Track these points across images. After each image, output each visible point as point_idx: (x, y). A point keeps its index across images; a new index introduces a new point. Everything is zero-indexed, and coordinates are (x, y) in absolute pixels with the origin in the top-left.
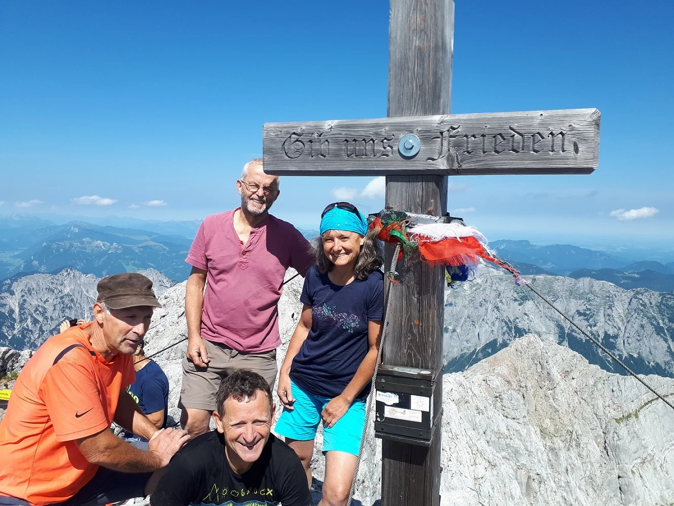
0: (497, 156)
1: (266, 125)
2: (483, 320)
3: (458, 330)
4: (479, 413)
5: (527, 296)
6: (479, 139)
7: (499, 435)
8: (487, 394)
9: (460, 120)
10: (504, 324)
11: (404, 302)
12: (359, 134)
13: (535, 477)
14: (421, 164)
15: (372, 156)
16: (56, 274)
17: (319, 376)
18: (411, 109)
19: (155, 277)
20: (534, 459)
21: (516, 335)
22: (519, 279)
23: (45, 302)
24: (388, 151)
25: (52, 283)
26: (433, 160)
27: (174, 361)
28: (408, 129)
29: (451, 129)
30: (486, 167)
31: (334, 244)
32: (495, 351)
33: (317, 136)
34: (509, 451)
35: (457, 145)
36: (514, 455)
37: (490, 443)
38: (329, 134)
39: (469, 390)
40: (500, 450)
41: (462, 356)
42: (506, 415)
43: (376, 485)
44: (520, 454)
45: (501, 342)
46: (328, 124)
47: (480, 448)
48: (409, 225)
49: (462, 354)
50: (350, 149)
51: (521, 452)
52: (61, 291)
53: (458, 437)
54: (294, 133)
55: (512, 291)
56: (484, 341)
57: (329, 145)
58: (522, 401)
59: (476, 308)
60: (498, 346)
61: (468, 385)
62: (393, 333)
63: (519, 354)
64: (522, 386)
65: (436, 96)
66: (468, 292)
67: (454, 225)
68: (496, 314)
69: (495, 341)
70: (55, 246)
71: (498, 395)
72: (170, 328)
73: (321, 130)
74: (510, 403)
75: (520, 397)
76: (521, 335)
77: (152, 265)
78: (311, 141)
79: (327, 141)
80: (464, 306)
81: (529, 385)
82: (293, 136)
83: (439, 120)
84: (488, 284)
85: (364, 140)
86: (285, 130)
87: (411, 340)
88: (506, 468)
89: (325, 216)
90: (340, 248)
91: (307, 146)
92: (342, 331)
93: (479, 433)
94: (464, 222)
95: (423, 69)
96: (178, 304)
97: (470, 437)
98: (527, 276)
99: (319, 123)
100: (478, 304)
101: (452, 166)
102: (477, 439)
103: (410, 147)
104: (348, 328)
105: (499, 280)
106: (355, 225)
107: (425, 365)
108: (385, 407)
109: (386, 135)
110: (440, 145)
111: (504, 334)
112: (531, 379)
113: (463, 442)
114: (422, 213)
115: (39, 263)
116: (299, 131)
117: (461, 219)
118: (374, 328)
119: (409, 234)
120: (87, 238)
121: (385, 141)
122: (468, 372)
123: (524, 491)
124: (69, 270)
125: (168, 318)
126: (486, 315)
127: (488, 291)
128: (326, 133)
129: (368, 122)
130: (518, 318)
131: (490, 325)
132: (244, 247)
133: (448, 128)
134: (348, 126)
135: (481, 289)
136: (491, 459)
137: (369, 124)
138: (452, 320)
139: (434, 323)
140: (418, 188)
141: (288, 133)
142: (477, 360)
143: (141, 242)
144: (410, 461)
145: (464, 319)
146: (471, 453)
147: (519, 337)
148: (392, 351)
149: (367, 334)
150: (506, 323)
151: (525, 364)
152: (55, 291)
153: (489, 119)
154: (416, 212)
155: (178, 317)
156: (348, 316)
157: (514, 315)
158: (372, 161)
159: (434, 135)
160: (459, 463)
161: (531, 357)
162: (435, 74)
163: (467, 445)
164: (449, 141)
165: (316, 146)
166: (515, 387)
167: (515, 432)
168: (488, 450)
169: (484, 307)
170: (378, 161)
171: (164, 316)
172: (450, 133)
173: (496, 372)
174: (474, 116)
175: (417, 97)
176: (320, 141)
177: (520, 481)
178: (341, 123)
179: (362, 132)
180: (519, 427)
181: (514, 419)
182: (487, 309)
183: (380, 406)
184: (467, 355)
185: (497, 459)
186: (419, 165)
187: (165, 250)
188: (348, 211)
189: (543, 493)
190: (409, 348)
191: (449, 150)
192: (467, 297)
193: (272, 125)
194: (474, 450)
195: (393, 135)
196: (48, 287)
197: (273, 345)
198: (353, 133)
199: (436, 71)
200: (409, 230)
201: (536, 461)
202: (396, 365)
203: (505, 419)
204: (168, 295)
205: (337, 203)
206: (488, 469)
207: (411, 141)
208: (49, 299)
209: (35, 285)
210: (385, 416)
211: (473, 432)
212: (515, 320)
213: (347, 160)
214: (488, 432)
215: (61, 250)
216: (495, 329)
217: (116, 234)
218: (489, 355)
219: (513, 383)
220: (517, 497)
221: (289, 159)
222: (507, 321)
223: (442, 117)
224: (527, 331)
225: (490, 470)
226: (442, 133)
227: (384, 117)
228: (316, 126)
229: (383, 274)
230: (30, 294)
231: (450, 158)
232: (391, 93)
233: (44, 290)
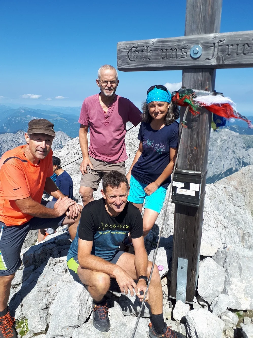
0: (245, 56)
1: (119, 43)
2: (226, 158)
3: (213, 163)
4: (221, 203)
5: (250, 146)
6: (235, 47)
7: (230, 214)
8: (225, 194)
9: (225, 36)
10: (237, 160)
11: (189, 138)
12: (169, 46)
13: (247, 234)
14: (202, 62)
15: (175, 58)
16: (15, 133)
17: (145, 174)
18: (198, 31)
19: (62, 135)
20: (247, 226)
21: (243, 166)
22: (250, 125)
23: (11, 147)
24: (184, 55)
25: (14, 138)
26: (209, 59)
27: (73, 175)
28: (196, 42)
29: (219, 42)
30: (238, 63)
31: (156, 108)
32: (231, 174)
33: (146, 48)
34: (235, 221)
35: (223, 51)
36: (237, 224)
37: (226, 217)
38: (152, 46)
39: (216, 192)
40: (230, 221)
41: (214, 176)
42: (234, 204)
43: (169, 234)
44: (240, 223)
45: (235, 169)
46: (152, 41)
47: (220, 220)
48: (194, 96)
49: (214, 175)
50: (164, 55)
51: (241, 222)
52: (18, 142)
53: (209, 214)
54: (134, 47)
55: (242, 143)
56: (226, 169)
57: (152, 53)
58: (243, 198)
59: (223, 152)
60: (233, 171)
61: (216, 190)
62: (183, 154)
63: (244, 175)
64: (244, 191)
65: (212, 22)
66: (219, 143)
67: (218, 96)
68: (233, 155)
69: (232, 169)
70: (13, 119)
71: (231, 195)
72: (71, 159)
73: (148, 45)
74: (237, 199)
75: (242, 196)
76: (245, 166)
77: (61, 129)
78: (142, 51)
79: (151, 50)
80: (217, 151)
81: (247, 190)
82: (133, 48)
83: (213, 37)
84: (230, 139)
85: (171, 49)
86: (129, 45)
87: (192, 157)
88: (233, 229)
89: (149, 93)
90: (159, 111)
91: (140, 54)
92: (156, 153)
93: (220, 213)
94: (224, 95)
95: (206, 7)
96: (74, 148)
97: (215, 214)
98: (251, 135)
99: (147, 41)
100: (224, 150)
101: (219, 62)
102: (219, 215)
103: (197, 52)
104: (159, 151)
105: (236, 137)
106: (166, 98)
107: (198, 169)
108: (177, 188)
109: (184, 46)
110: (213, 51)
111: (236, 165)
112: (248, 187)
113: (212, 216)
114: (202, 89)
115: (7, 128)
116: (136, 45)
117: (222, 93)
118: (173, 152)
119: (194, 101)
120: (29, 116)
121: (183, 49)
122: (217, 184)
123: (241, 240)
124: (21, 131)
125: (69, 155)
126: (228, 155)
127: (230, 143)
128: (151, 46)
129: (174, 39)
130: (244, 157)
131: (229, 160)
132: (106, 115)
133: (218, 41)
134: (163, 42)
135: (226, 142)
136: (225, 225)
137: (174, 40)
138: (210, 158)
139: (204, 149)
140: (200, 76)
141: (130, 47)
142: (221, 178)
143: (54, 117)
144: (188, 214)
145: (216, 158)
146: (215, 222)
147: (244, 167)
148: (181, 163)
149: (169, 154)
150: (238, 159)
151: (246, 180)
152: (15, 141)
153: (241, 35)
154: (198, 89)
155: (75, 155)
156: (159, 146)
157: (242, 156)
158: (175, 61)
159: (210, 45)
160: (209, 226)
161: (249, 177)
162: (213, 9)
163: (214, 218)
164: (218, 48)
165: (145, 54)
166: (240, 191)
167: (238, 213)
168: (224, 221)
169: (227, 151)
170: (179, 61)
171: (68, 154)
172: (219, 44)
173: (231, 183)
174: (233, 33)
175: (201, 23)
176: (147, 51)
177: (239, 235)
178: (159, 40)
179: (170, 44)
180: (240, 210)
181: (238, 206)
182: (228, 153)
183: (175, 188)
184: (217, 175)
185: (228, 225)
186: (201, 63)
187: (66, 122)
188: (163, 90)
189: (250, 241)
190: (191, 161)
191: (218, 54)
192: (219, 146)
193: (122, 43)
194: (217, 220)
195: (188, 46)
196: (12, 140)
197: (124, 159)
198: (165, 46)
199: (213, 7)
200: (194, 99)
201: (248, 226)
202: (183, 169)
203: (234, 206)
204: (69, 144)
205: (156, 86)
206: (224, 230)
207: (197, 49)
208: (13, 146)
209: (6, 139)
210: (177, 193)
211: (217, 212)
212: (242, 158)
213: (162, 61)
214: (225, 212)
215: (17, 121)
216: (232, 162)
217: (43, 113)
218: (228, 175)
219: (239, 189)
220: (237, 243)
221: (131, 61)
222: (239, 158)
223: (215, 35)
224: (248, 164)
225: (225, 230)
226: (214, 44)
227: (183, 36)
228: (145, 42)
229: (179, 124)
230: (4, 143)
231: (218, 58)
232: (187, 21)
233: (10, 141)
